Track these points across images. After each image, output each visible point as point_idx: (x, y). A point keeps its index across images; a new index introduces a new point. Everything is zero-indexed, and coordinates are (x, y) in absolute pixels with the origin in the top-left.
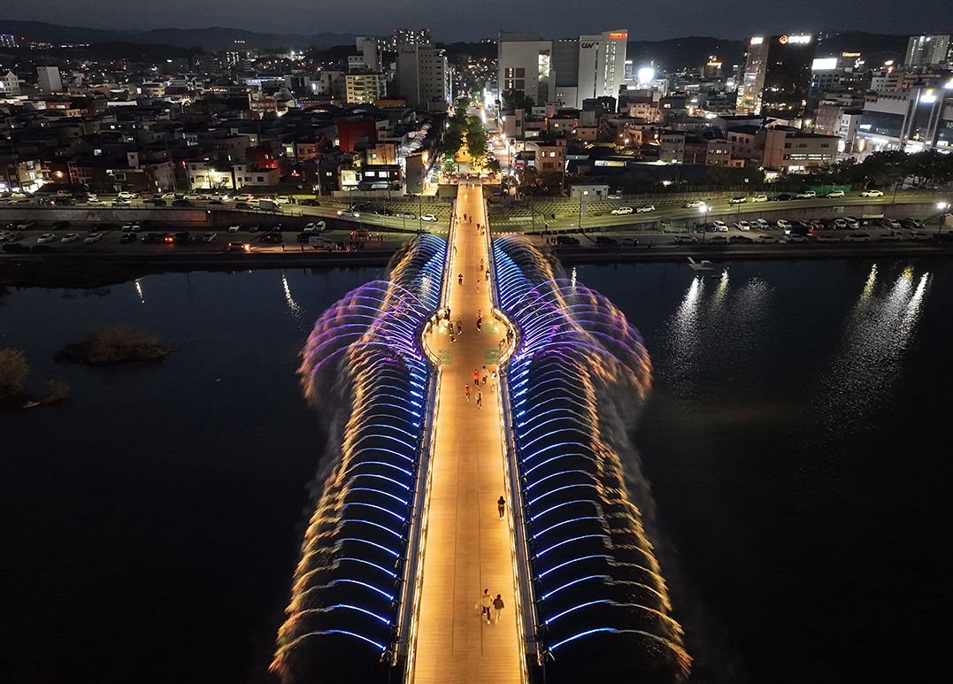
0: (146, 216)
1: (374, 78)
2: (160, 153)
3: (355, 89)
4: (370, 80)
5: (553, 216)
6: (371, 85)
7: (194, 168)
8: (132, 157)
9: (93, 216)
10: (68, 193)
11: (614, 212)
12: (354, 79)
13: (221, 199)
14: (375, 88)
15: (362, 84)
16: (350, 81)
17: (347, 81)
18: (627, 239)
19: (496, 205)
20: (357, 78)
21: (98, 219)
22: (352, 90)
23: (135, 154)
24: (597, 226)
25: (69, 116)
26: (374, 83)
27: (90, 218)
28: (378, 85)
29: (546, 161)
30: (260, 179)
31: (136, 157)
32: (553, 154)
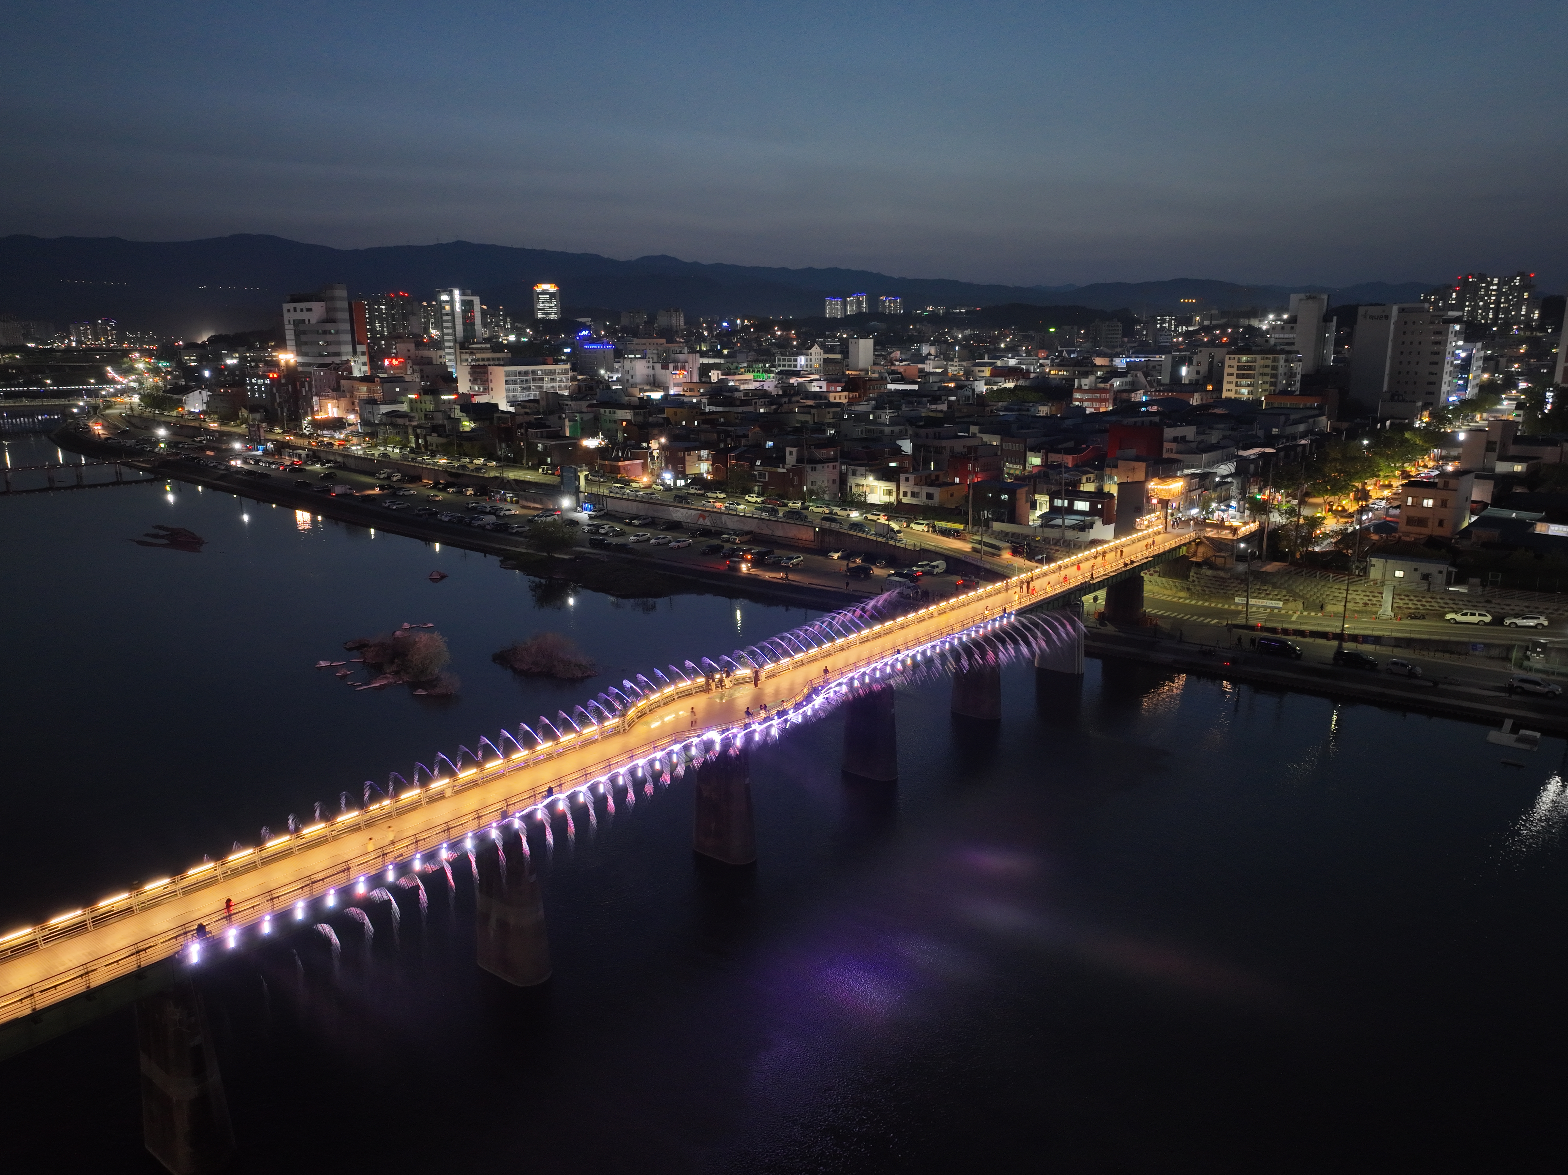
0: (750, 526)
1: (1275, 360)
2: (824, 451)
3: (1238, 376)
4: (1269, 362)
5: (1322, 607)
6: (1268, 370)
7: (854, 474)
8: (791, 453)
9: (704, 518)
10: (700, 489)
11: (1449, 616)
12: (1239, 360)
13: (848, 515)
14: (1274, 376)
15: (1250, 368)
16: (1231, 364)
17: (1227, 362)
18: (1395, 663)
19: (1215, 573)
20: (1244, 358)
21: (707, 522)
22: (1233, 379)
23: (794, 450)
24: (1376, 633)
25: (832, 400)
26: (1275, 368)
27: (701, 521)
28: (1281, 370)
29: (1414, 513)
30: (930, 496)
31: (794, 453)
32: (1428, 503)
